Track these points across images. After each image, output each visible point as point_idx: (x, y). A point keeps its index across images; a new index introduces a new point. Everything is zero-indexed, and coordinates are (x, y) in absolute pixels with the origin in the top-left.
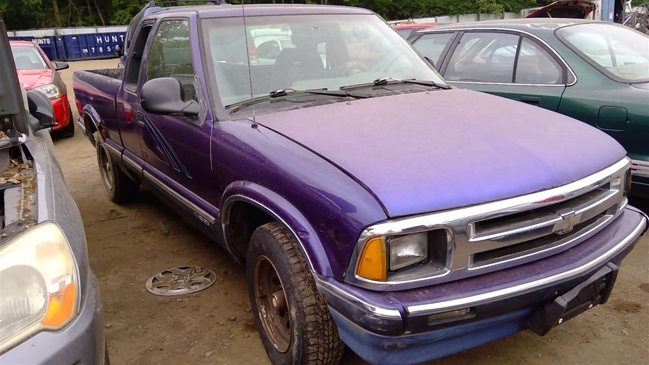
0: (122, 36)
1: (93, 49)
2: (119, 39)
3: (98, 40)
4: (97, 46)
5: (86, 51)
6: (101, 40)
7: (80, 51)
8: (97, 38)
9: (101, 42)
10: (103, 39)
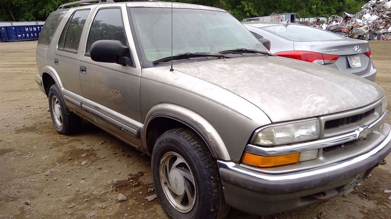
0: (38, 27)
1: (24, 34)
2: (37, 29)
3: (26, 29)
4: (25, 33)
5: (20, 36)
6: (28, 29)
7: (17, 36)
8: (26, 28)
9: (28, 31)
10: (29, 29)
